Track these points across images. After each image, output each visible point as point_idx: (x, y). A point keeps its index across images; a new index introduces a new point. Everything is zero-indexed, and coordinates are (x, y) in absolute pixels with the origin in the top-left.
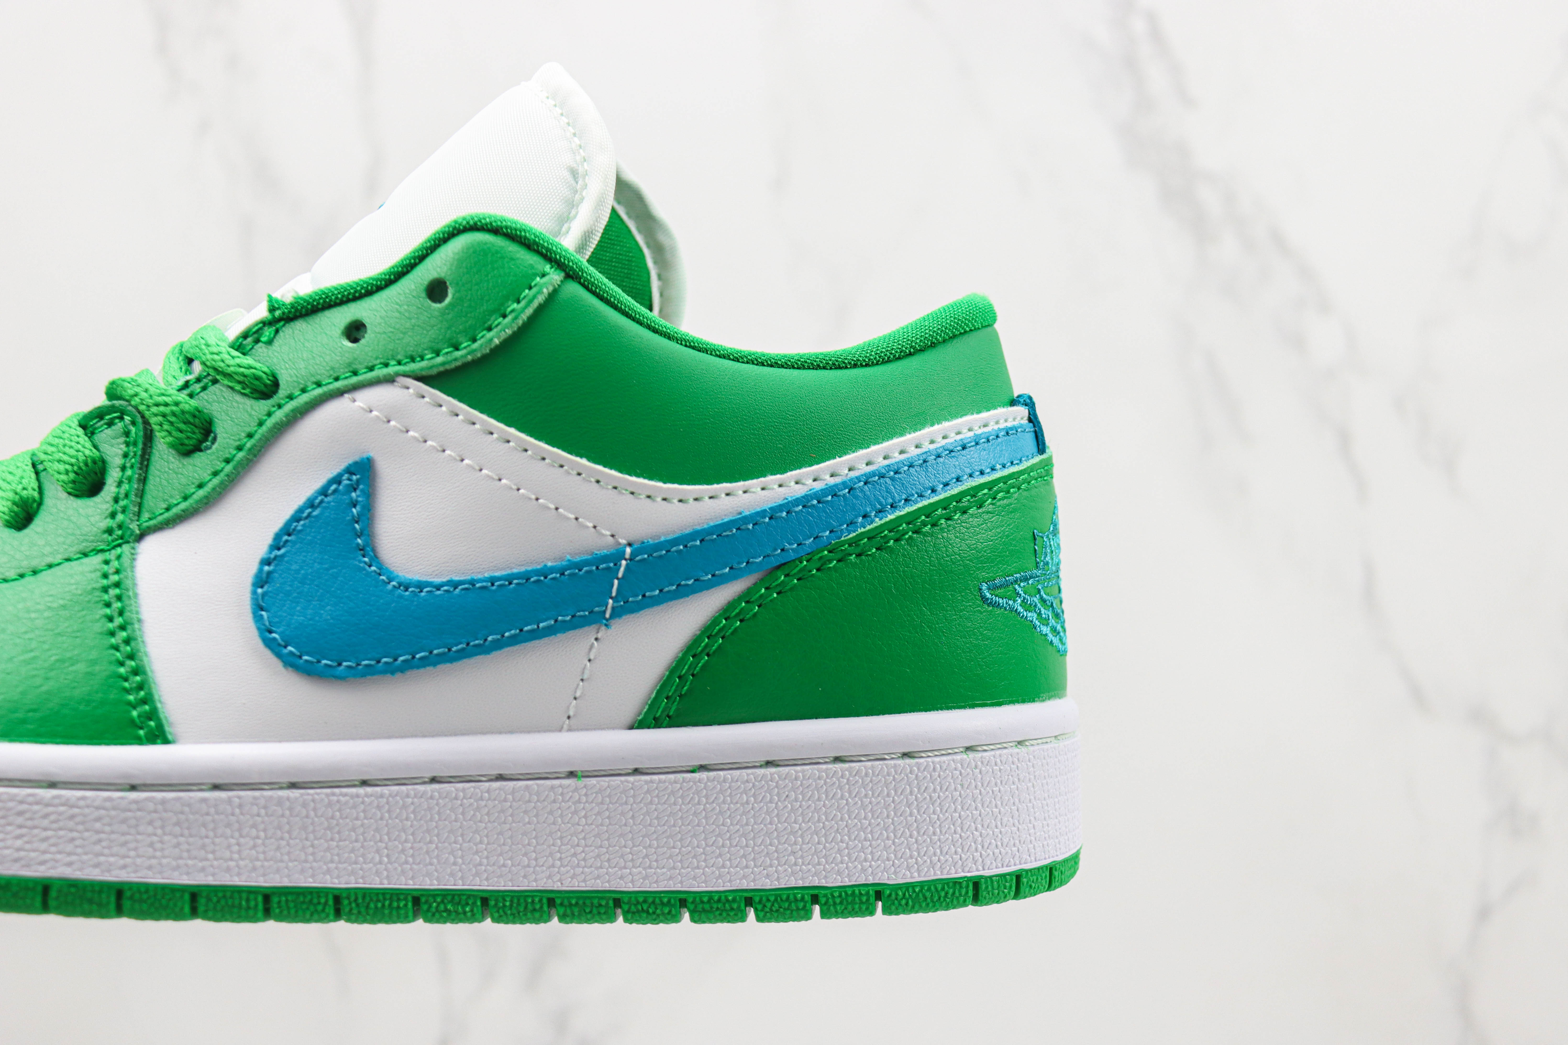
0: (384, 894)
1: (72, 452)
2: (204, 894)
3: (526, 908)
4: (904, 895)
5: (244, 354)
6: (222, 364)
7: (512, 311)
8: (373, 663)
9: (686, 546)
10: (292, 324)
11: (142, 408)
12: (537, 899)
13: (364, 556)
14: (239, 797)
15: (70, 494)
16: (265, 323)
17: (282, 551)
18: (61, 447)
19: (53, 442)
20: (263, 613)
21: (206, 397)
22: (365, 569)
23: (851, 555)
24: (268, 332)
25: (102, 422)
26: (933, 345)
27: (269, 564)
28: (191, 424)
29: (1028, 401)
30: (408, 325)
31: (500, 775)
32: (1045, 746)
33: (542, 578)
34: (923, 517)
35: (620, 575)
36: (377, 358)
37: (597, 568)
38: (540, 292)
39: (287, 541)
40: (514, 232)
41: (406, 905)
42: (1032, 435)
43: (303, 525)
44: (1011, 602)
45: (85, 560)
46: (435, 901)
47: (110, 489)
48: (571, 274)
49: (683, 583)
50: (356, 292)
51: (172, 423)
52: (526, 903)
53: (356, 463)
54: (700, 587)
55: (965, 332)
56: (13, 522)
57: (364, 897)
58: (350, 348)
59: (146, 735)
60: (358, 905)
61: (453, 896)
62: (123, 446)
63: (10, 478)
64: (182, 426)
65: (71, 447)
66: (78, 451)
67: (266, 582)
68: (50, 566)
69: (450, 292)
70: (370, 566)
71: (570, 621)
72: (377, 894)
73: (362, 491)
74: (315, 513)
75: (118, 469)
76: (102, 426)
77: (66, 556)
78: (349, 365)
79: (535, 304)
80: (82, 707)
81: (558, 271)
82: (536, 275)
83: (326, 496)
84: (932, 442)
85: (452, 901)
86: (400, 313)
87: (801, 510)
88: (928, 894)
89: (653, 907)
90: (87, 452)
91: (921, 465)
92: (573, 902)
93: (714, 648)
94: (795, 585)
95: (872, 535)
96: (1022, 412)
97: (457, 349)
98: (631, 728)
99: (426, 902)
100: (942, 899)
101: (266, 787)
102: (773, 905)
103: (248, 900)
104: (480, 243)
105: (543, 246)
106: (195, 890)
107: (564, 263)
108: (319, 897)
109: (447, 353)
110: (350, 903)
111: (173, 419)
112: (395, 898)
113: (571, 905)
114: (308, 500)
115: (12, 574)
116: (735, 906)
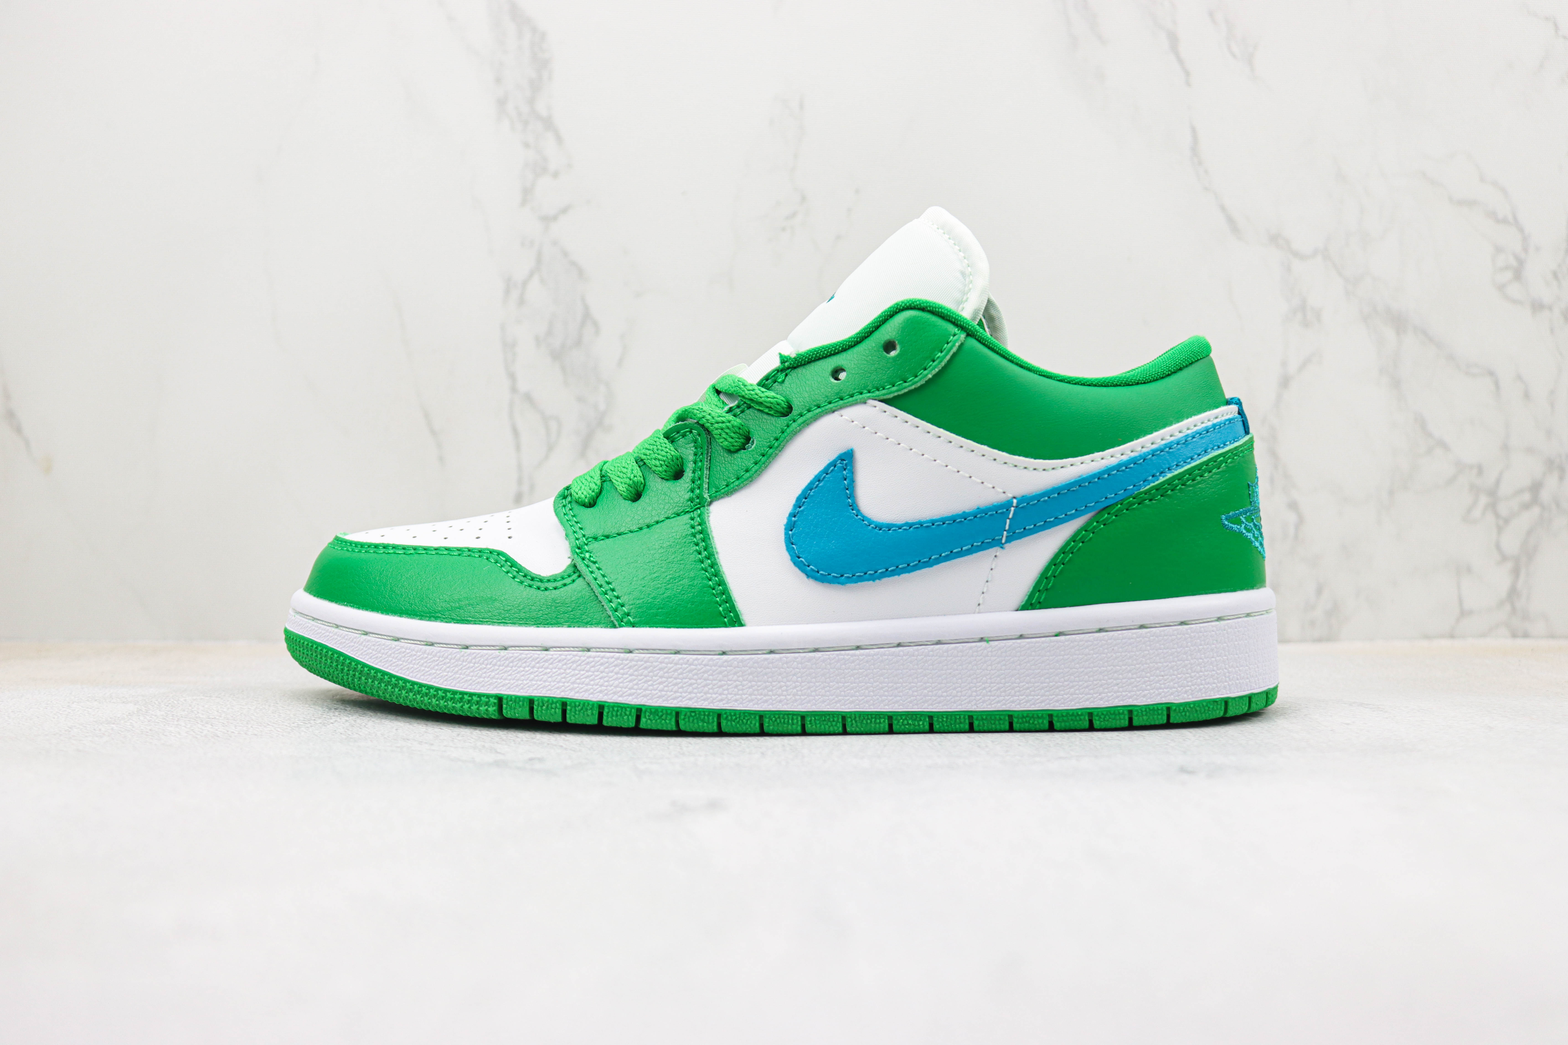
0: (871, 715)
1: (664, 454)
2: (768, 716)
3: (955, 721)
4: (1184, 709)
5: (768, 389)
6: (757, 397)
7: (938, 357)
8: (862, 574)
9: (1049, 497)
10: (796, 370)
11: (708, 425)
12: (962, 716)
13: (853, 510)
14: (787, 658)
15: (662, 478)
16: (779, 371)
17: (802, 508)
18: (655, 450)
19: (649, 448)
20: (794, 546)
21: (744, 417)
22: (854, 518)
23: (1146, 500)
24: (781, 377)
25: (678, 435)
26: (1181, 369)
27: (795, 517)
28: (737, 433)
29: (1238, 401)
30: (873, 368)
31: (939, 641)
32: (1262, 616)
33: (963, 520)
34: (1187, 476)
35: (1011, 516)
36: (854, 389)
37: (996, 512)
38: (954, 345)
39: (804, 502)
40: (934, 309)
41: (884, 721)
42: (1241, 423)
43: (813, 492)
44: (1239, 527)
45: (678, 518)
46: (901, 719)
47: (688, 475)
48: (970, 334)
49: (1048, 520)
50: (835, 349)
51: (727, 433)
52: (956, 719)
53: (845, 453)
54: (1058, 522)
55: (1198, 360)
56: (629, 497)
57: (860, 717)
58: (837, 383)
59: (728, 621)
60: (856, 721)
61: (912, 715)
62: (693, 449)
63: (625, 470)
64: (733, 435)
65: (662, 450)
66: (667, 452)
67: (794, 527)
68: (657, 522)
69: (898, 348)
70: (857, 516)
71: (981, 545)
72: (868, 715)
73: (849, 470)
74: (820, 485)
75: (692, 463)
76: (679, 437)
77: (666, 516)
78: (837, 394)
79: (951, 353)
80: (689, 606)
81: (963, 332)
82: (950, 335)
83: (827, 474)
84: (1188, 429)
85: (911, 719)
86: (867, 361)
87: (1116, 473)
88: (1198, 709)
89: (1032, 719)
90: (673, 453)
91: (1184, 444)
92: (984, 717)
93: (1067, 559)
94: (1114, 519)
95: (1158, 487)
96: (1234, 408)
97: (905, 382)
98: (1017, 610)
99: (896, 719)
100: (1206, 712)
101: (801, 651)
102: (1105, 717)
103: (793, 719)
104: (914, 317)
105: (953, 317)
106: (762, 713)
107: (966, 327)
108: (834, 717)
109: (899, 384)
110: (852, 721)
111: (727, 431)
112: (878, 717)
113: (983, 719)
114: (816, 476)
115: (635, 528)
116: (1082, 717)
